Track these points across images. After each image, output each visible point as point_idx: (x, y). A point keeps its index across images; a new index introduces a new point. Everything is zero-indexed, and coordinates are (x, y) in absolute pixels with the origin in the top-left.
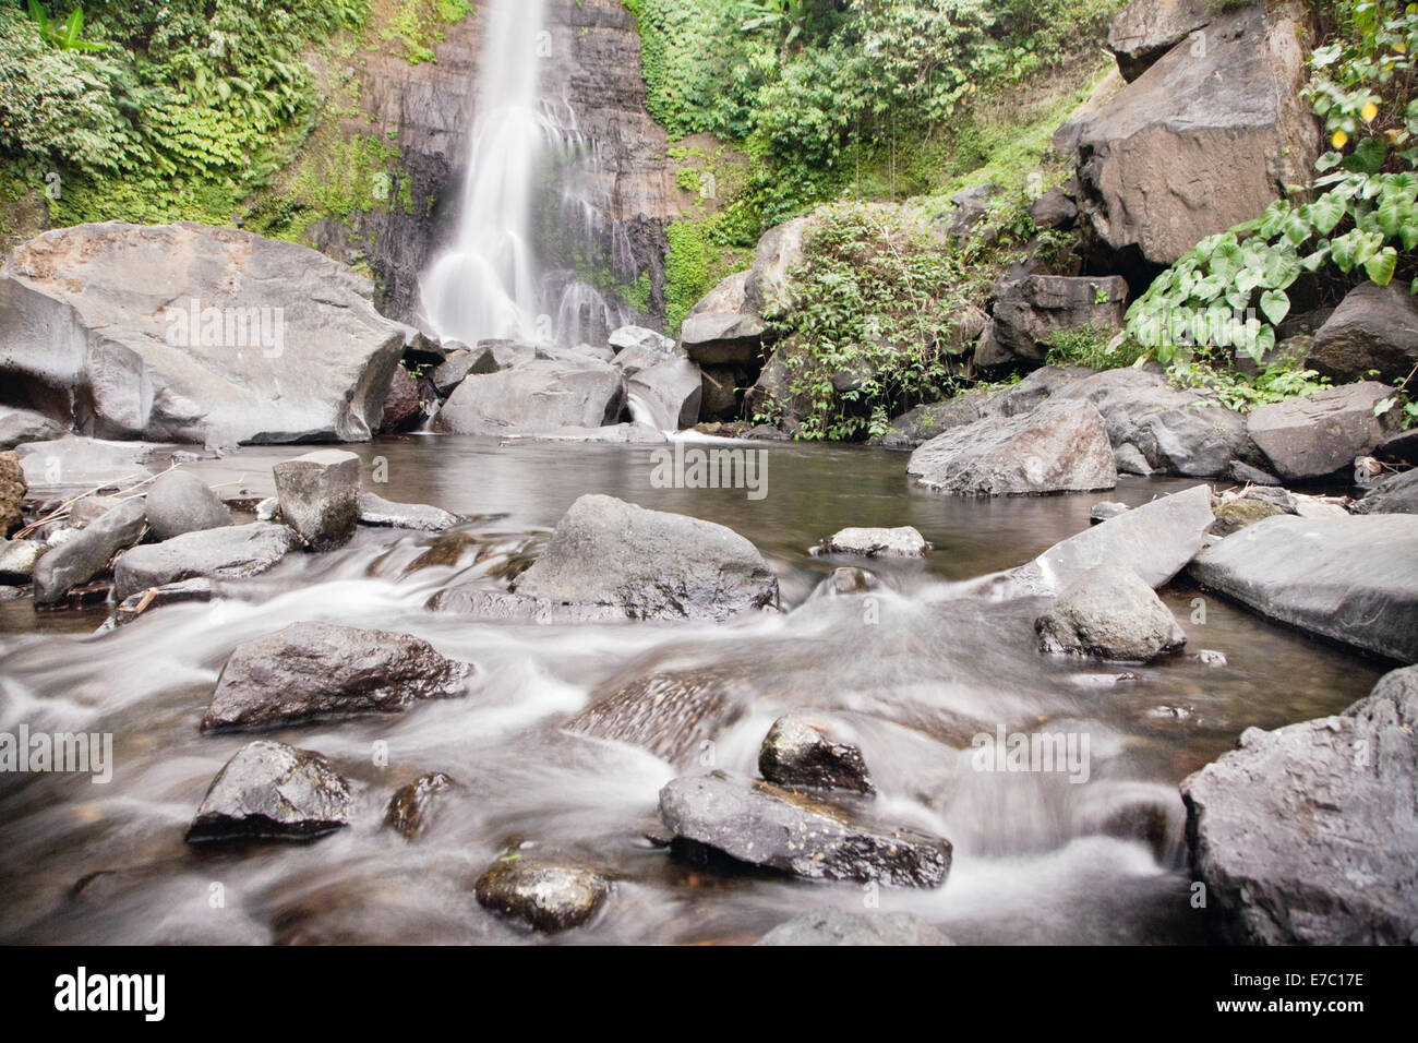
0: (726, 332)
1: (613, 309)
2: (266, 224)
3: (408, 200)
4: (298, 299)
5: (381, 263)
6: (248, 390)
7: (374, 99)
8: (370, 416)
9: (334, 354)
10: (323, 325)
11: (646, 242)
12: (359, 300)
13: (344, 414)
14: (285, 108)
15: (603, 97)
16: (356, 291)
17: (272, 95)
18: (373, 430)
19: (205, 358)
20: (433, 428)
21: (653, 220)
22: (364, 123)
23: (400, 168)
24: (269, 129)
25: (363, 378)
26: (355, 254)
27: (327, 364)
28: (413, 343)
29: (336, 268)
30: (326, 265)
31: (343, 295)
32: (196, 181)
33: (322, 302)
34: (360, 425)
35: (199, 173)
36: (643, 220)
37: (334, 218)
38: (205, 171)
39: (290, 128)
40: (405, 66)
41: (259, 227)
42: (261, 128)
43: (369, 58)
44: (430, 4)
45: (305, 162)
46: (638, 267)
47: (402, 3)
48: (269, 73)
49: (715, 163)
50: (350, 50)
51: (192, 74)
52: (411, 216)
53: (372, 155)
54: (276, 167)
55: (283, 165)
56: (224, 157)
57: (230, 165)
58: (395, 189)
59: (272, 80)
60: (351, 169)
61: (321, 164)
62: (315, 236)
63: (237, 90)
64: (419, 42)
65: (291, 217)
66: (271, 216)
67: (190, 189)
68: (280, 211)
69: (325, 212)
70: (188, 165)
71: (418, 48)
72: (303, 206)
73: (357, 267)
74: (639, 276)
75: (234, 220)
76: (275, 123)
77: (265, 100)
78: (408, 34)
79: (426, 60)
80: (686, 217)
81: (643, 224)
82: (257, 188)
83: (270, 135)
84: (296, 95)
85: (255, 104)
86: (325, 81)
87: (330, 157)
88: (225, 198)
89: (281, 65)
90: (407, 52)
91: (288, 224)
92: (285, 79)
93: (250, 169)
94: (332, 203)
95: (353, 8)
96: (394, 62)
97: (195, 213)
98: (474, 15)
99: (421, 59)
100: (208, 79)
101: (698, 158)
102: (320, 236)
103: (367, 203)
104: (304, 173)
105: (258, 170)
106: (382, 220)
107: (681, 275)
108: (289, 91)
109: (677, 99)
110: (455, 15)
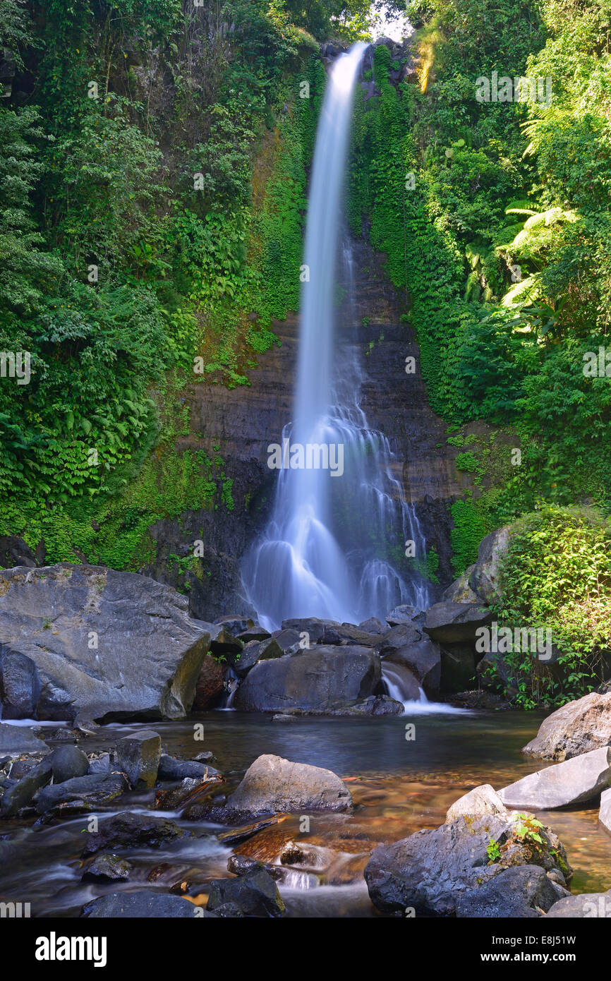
0: (457, 618)
1: (407, 581)
2: (117, 527)
3: (230, 499)
4: (137, 614)
5: (207, 553)
6: (102, 682)
7: (201, 420)
8: (185, 698)
9: (161, 653)
10: (153, 632)
11: (432, 520)
12: (178, 612)
13: (166, 696)
14: (132, 435)
15: (389, 399)
16: (176, 605)
17: (122, 427)
18: (187, 706)
19: (74, 661)
20: (233, 704)
21: (437, 501)
22: (194, 440)
23: (223, 473)
24: (120, 451)
25: (179, 669)
26: (187, 547)
27: (155, 660)
28: (218, 638)
29: (163, 589)
30: (157, 588)
31: (167, 609)
32: (65, 498)
33: (153, 615)
34: (177, 704)
35: (67, 492)
36: (428, 501)
37: (169, 519)
38: (72, 490)
39: (136, 449)
40: (224, 391)
41: (111, 530)
42: (113, 451)
43: (197, 388)
44: (244, 341)
45: (147, 475)
46: (427, 542)
47: (222, 342)
48: (120, 409)
49: (490, 446)
50: (182, 384)
51: (63, 416)
52: (233, 512)
53: (199, 465)
54: (125, 481)
55: (130, 479)
56: (84, 477)
57: (89, 482)
58: (220, 489)
59: (123, 414)
60: (184, 477)
61: (160, 475)
62: (155, 534)
63: (97, 425)
64: (236, 371)
65: (136, 520)
66: (121, 521)
67: (60, 503)
68: (128, 516)
69: (163, 514)
70: (59, 485)
71: (234, 376)
72: (145, 511)
73: (188, 558)
74: (428, 550)
75: (93, 526)
76: (123, 446)
77: (116, 430)
78: (226, 366)
79: (242, 385)
80: (467, 496)
81: (430, 504)
82: (110, 497)
83: (120, 456)
84: (140, 424)
85: (109, 434)
86: (163, 411)
87: (167, 470)
88: (86, 508)
89: (129, 402)
90: (226, 380)
91: (134, 525)
92: (133, 413)
93: (104, 484)
94: (170, 508)
95: (184, 350)
96: (215, 389)
97: (63, 522)
98: (280, 344)
99: (237, 384)
100: (76, 418)
101: (474, 443)
102: (159, 535)
103: (196, 503)
104: (146, 484)
105: (111, 485)
106: (209, 518)
107: (465, 547)
108: (135, 422)
109: (453, 394)
110: (263, 347)
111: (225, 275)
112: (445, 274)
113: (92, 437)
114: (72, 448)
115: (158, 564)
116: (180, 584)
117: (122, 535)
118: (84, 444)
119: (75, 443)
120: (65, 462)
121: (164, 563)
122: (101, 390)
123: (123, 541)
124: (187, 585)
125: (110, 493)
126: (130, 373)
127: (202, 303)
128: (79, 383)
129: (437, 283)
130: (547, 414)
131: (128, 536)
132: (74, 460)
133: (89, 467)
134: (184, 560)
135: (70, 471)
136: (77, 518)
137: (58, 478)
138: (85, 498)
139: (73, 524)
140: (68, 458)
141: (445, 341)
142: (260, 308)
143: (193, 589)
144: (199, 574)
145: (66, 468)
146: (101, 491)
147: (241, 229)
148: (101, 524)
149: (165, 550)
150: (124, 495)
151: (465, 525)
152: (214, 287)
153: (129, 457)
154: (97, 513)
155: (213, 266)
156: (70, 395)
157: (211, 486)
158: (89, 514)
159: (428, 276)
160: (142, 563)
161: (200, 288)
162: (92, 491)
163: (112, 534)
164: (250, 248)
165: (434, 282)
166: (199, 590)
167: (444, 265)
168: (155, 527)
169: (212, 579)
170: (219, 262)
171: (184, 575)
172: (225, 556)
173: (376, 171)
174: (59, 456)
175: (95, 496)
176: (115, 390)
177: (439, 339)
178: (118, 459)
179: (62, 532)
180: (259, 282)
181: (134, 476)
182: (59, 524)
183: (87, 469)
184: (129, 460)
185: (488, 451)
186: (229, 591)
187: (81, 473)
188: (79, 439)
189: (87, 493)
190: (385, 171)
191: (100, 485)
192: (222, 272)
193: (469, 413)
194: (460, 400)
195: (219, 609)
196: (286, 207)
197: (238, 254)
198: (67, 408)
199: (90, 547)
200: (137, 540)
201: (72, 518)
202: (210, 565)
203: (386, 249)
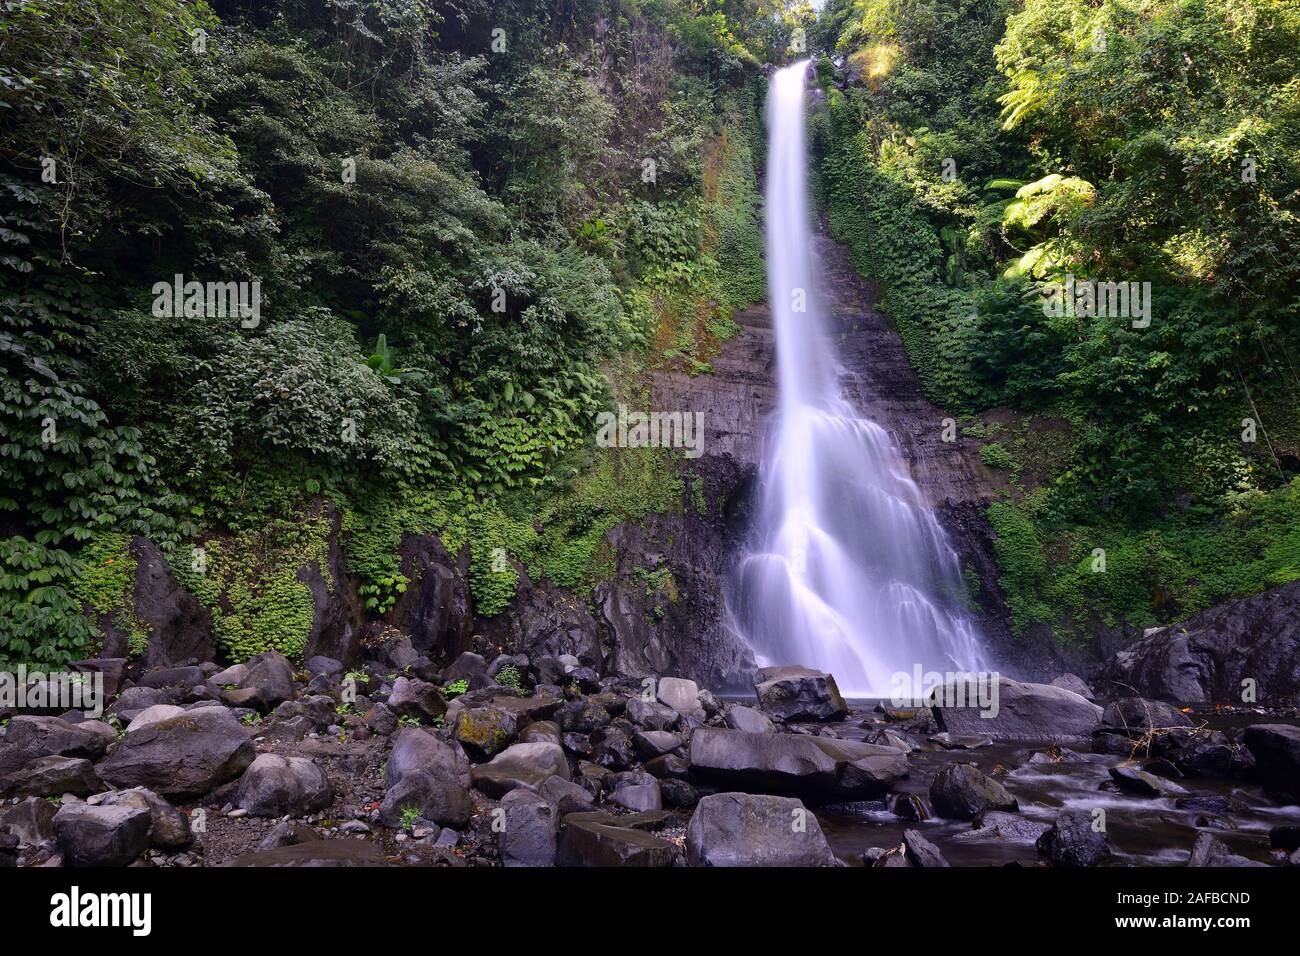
2: (566, 530)
3: (702, 502)
5: (681, 567)
11: (962, 528)
14: (584, 415)
17: (572, 404)
21: (963, 504)
23: (691, 470)
24: (569, 434)
26: (656, 558)
32: (499, 489)
35: (502, 481)
36: (952, 505)
37: (631, 522)
38: (508, 478)
39: (589, 433)
40: (687, 379)
41: (558, 534)
42: (562, 433)
43: (655, 374)
44: (704, 329)
45: (603, 466)
46: (960, 558)
47: (681, 328)
48: (570, 383)
49: (1024, 435)
50: (639, 368)
51: (500, 387)
52: (705, 518)
53: (664, 458)
54: (576, 471)
55: (582, 469)
56: (525, 463)
57: (531, 470)
58: (688, 491)
59: (572, 389)
60: (646, 472)
61: (618, 468)
62: (614, 541)
63: (541, 399)
64: (698, 358)
65: (589, 522)
66: (571, 522)
67: (493, 495)
68: (580, 517)
69: (623, 516)
70: (492, 472)
71: (697, 363)
72: (601, 511)
73: (658, 573)
74: (963, 568)
75: (534, 527)
76: (575, 428)
77: (566, 408)
78: (687, 353)
79: (705, 373)
80: (1004, 497)
81: (954, 509)
82: (556, 490)
83: (570, 440)
84: (594, 402)
85: (557, 411)
86: (620, 390)
87: (626, 461)
88: (526, 503)
89: (581, 376)
90: (688, 367)
91: (587, 529)
92: (585, 389)
93: (550, 474)
94: (629, 507)
95: (640, 331)
96: (677, 377)
97: (495, 520)
98: (742, 333)
99: (701, 372)
100: (516, 390)
101: (1000, 433)
102: (619, 541)
103: (662, 506)
104: (602, 477)
105: (558, 474)
106: (678, 523)
107: (1017, 563)
108: (588, 399)
109: (957, 379)
110: (726, 334)
111: (680, 260)
112: (921, 257)
113: (536, 414)
114: (510, 426)
115: (619, 580)
116: (649, 609)
117: (572, 542)
118: (525, 422)
119: (514, 420)
120: (501, 442)
121: (627, 579)
122: (547, 357)
123: (574, 548)
124: (658, 610)
125: (558, 484)
126: (580, 343)
127: (657, 287)
128: (520, 347)
129: (913, 269)
130: (1114, 386)
131: (579, 543)
132: (513, 440)
133: (531, 451)
134: (652, 575)
135: (507, 454)
136: (514, 516)
137: (492, 462)
138: (525, 489)
139: (509, 523)
140: (505, 438)
141: (934, 325)
142: (720, 296)
143: (667, 617)
144: (673, 595)
145: (503, 450)
146: (546, 481)
147: (696, 216)
148: (546, 525)
149: (627, 562)
150: (575, 488)
151: (1011, 534)
152: (669, 272)
153: (581, 441)
154: (539, 510)
155: (668, 249)
156: (509, 363)
157: (678, 484)
158: (530, 511)
159: (901, 262)
160: (598, 578)
161: (654, 271)
162: (535, 481)
163: (559, 539)
164: (705, 237)
165: (908, 268)
166: (674, 618)
167: (918, 250)
168: (614, 531)
169: (689, 604)
170: (674, 246)
171: (654, 596)
172: (703, 573)
173: (828, 168)
174: (494, 435)
175: (538, 487)
176: (563, 362)
177: (926, 323)
178: (567, 443)
179: (493, 533)
180: (716, 271)
181: (587, 464)
182: (490, 523)
183: (528, 452)
184: (580, 446)
185: (1023, 440)
186: (712, 618)
187: (521, 457)
188: (519, 415)
189: (528, 485)
190: (839, 168)
191: (543, 475)
192: (676, 257)
193: (982, 399)
194: (967, 385)
195: (701, 645)
196: (739, 200)
197: (692, 240)
198: (505, 376)
199: (531, 555)
200: (590, 548)
201: (508, 516)
202: (685, 583)
203: (849, 241)
